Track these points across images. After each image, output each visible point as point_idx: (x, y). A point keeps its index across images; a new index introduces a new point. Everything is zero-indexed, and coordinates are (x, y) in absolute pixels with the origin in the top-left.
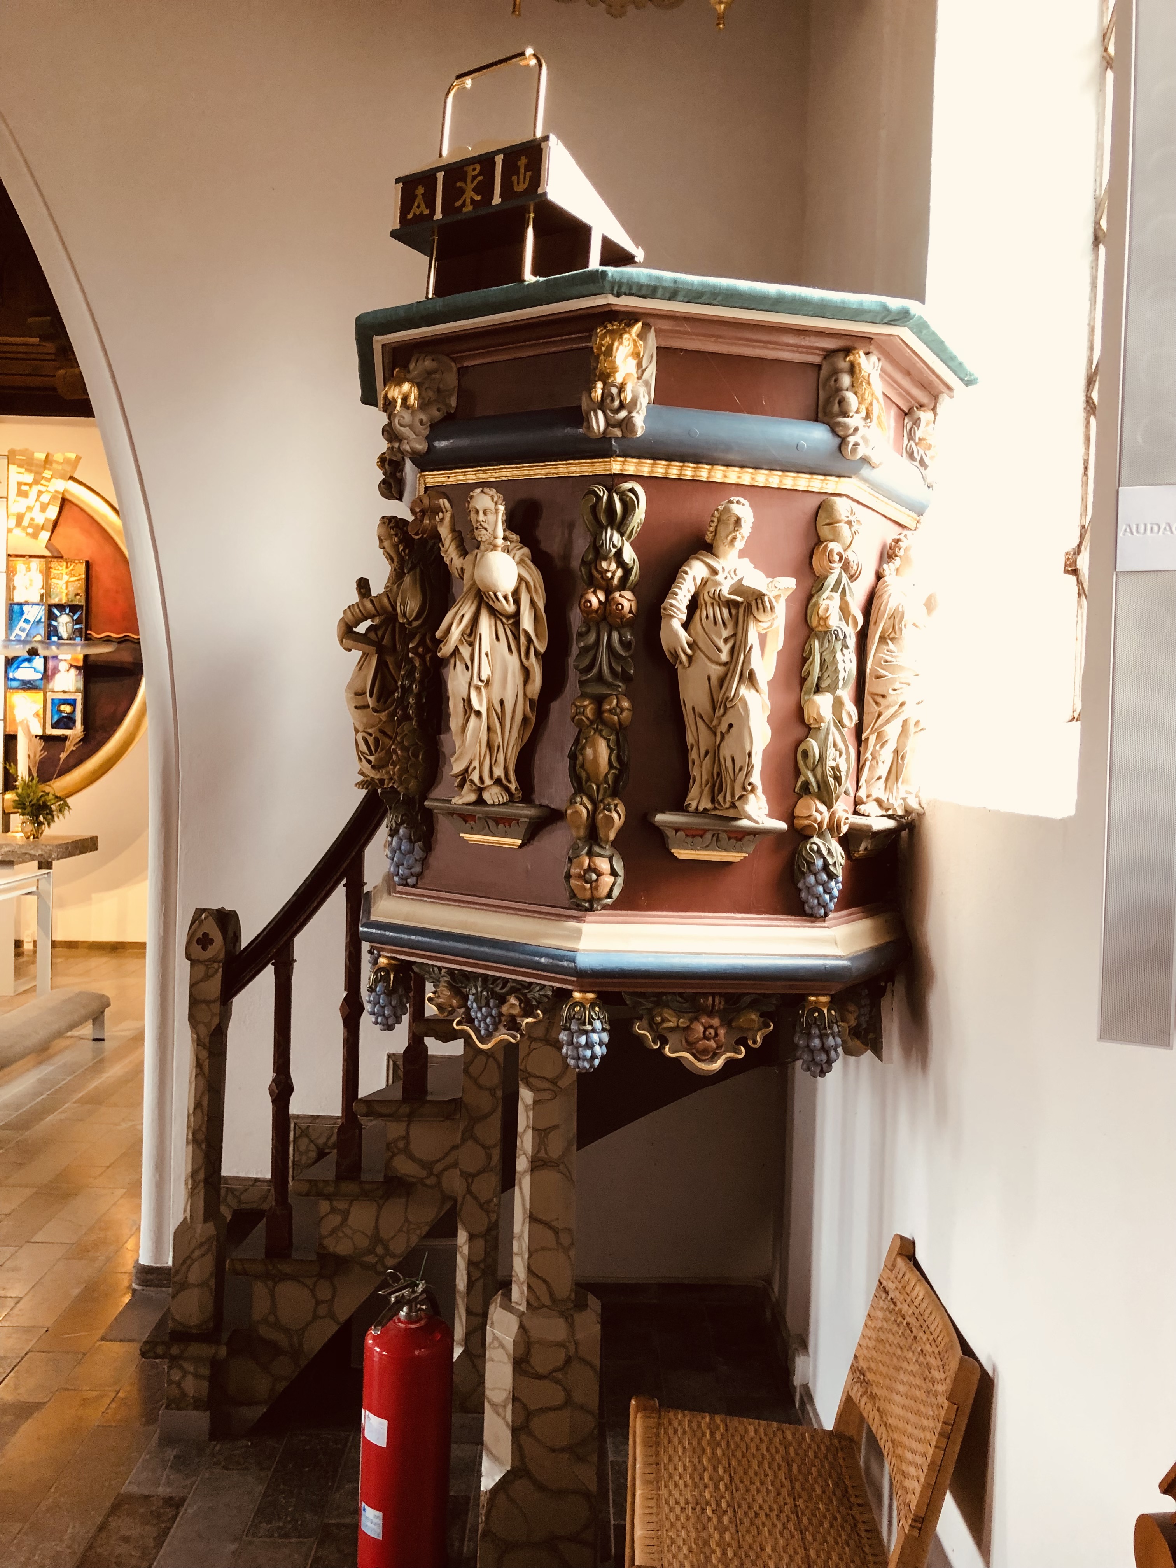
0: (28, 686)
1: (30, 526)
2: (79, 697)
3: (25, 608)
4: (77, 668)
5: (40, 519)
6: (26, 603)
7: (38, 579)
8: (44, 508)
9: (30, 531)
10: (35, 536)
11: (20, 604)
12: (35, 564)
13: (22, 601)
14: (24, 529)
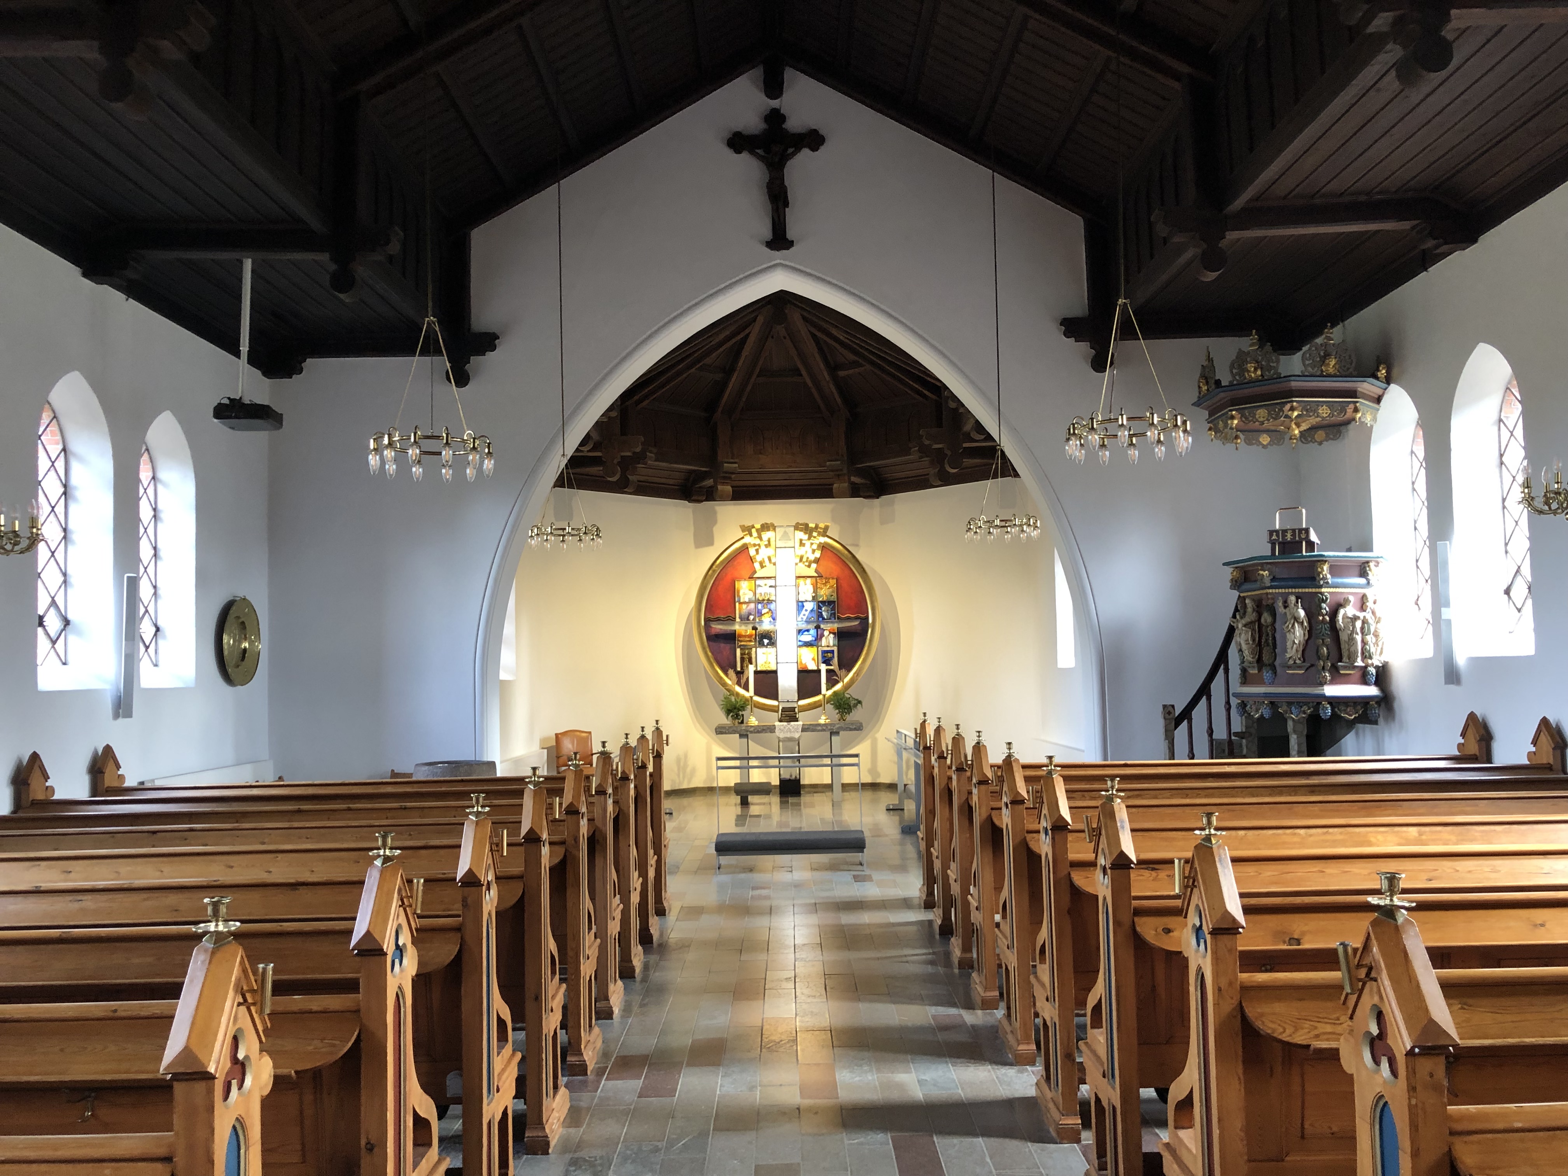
0: (808, 644)
1: (807, 561)
2: (835, 649)
3: (804, 603)
4: (834, 634)
5: (812, 558)
6: (806, 601)
7: (811, 589)
8: (814, 551)
9: (807, 564)
10: (809, 566)
11: (802, 602)
12: (809, 581)
13: (803, 600)
14: (804, 563)
